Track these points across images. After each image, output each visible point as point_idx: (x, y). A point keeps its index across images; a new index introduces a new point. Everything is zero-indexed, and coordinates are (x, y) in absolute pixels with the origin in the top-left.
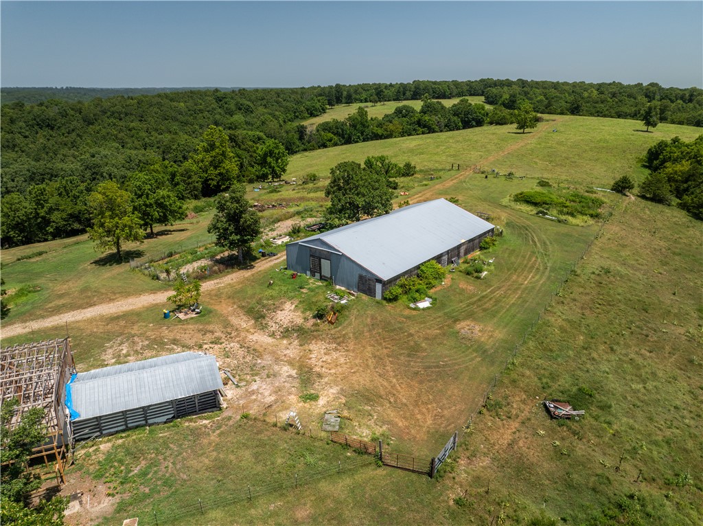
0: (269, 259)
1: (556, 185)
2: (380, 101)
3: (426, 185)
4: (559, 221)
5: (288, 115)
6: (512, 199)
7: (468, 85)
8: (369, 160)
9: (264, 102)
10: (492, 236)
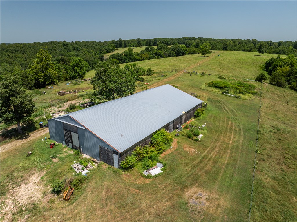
0: (45, 129)
1: (228, 78)
2: (139, 46)
3: (159, 79)
4: (236, 97)
5: (97, 52)
6: (207, 85)
7: (177, 40)
8: (127, 66)
9: (86, 46)
10: (201, 108)
